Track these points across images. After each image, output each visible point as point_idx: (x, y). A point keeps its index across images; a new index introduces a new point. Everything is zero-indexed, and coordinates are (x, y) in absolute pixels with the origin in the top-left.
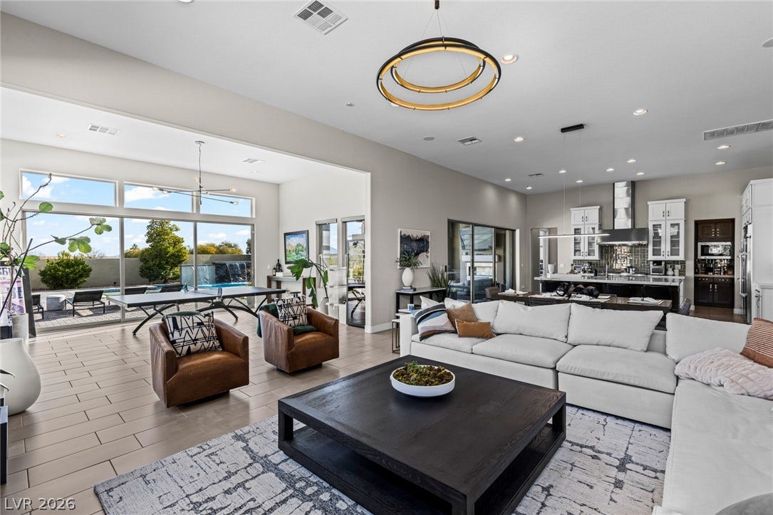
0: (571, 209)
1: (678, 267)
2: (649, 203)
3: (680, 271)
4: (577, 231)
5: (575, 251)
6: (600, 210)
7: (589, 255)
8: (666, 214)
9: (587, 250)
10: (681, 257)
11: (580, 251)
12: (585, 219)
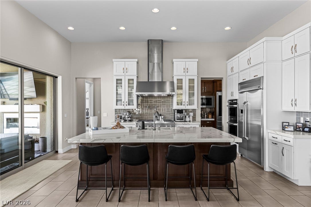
0: (114, 60)
1: (191, 114)
2: (174, 60)
3: (193, 117)
4: (119, 82)
5: (117, 101)
6: (138, 63)
7: (129, 105)
8: (186, 70)
9: (127, 100)
10: (194, 107)
11: (121, 100)
12: (125, 70)
